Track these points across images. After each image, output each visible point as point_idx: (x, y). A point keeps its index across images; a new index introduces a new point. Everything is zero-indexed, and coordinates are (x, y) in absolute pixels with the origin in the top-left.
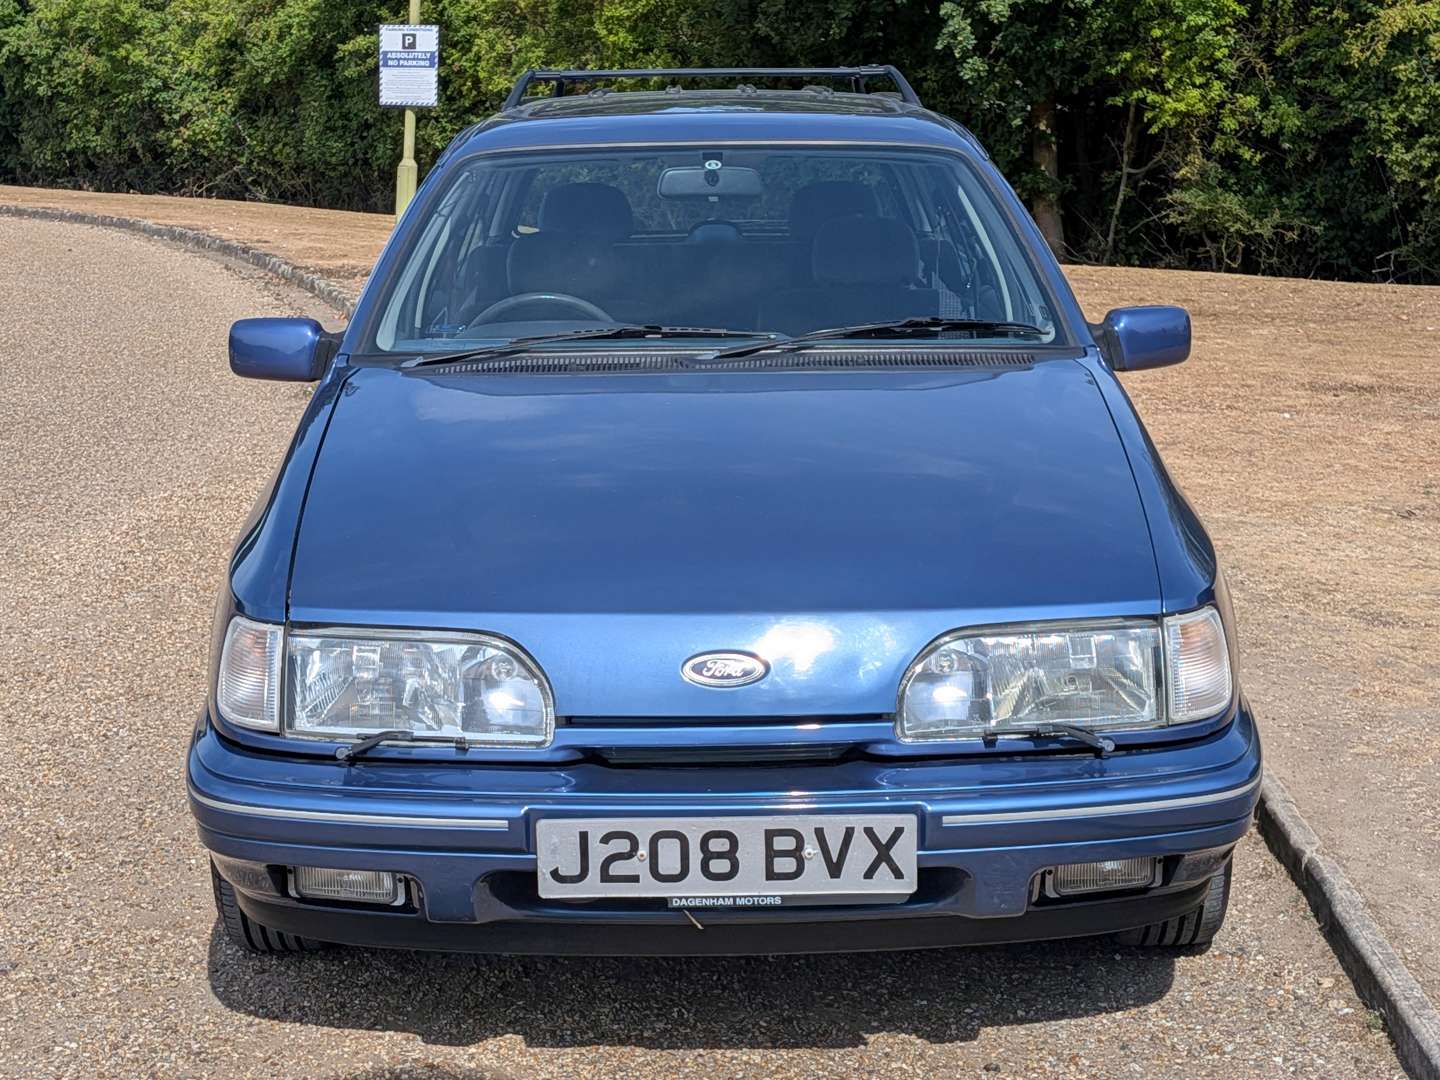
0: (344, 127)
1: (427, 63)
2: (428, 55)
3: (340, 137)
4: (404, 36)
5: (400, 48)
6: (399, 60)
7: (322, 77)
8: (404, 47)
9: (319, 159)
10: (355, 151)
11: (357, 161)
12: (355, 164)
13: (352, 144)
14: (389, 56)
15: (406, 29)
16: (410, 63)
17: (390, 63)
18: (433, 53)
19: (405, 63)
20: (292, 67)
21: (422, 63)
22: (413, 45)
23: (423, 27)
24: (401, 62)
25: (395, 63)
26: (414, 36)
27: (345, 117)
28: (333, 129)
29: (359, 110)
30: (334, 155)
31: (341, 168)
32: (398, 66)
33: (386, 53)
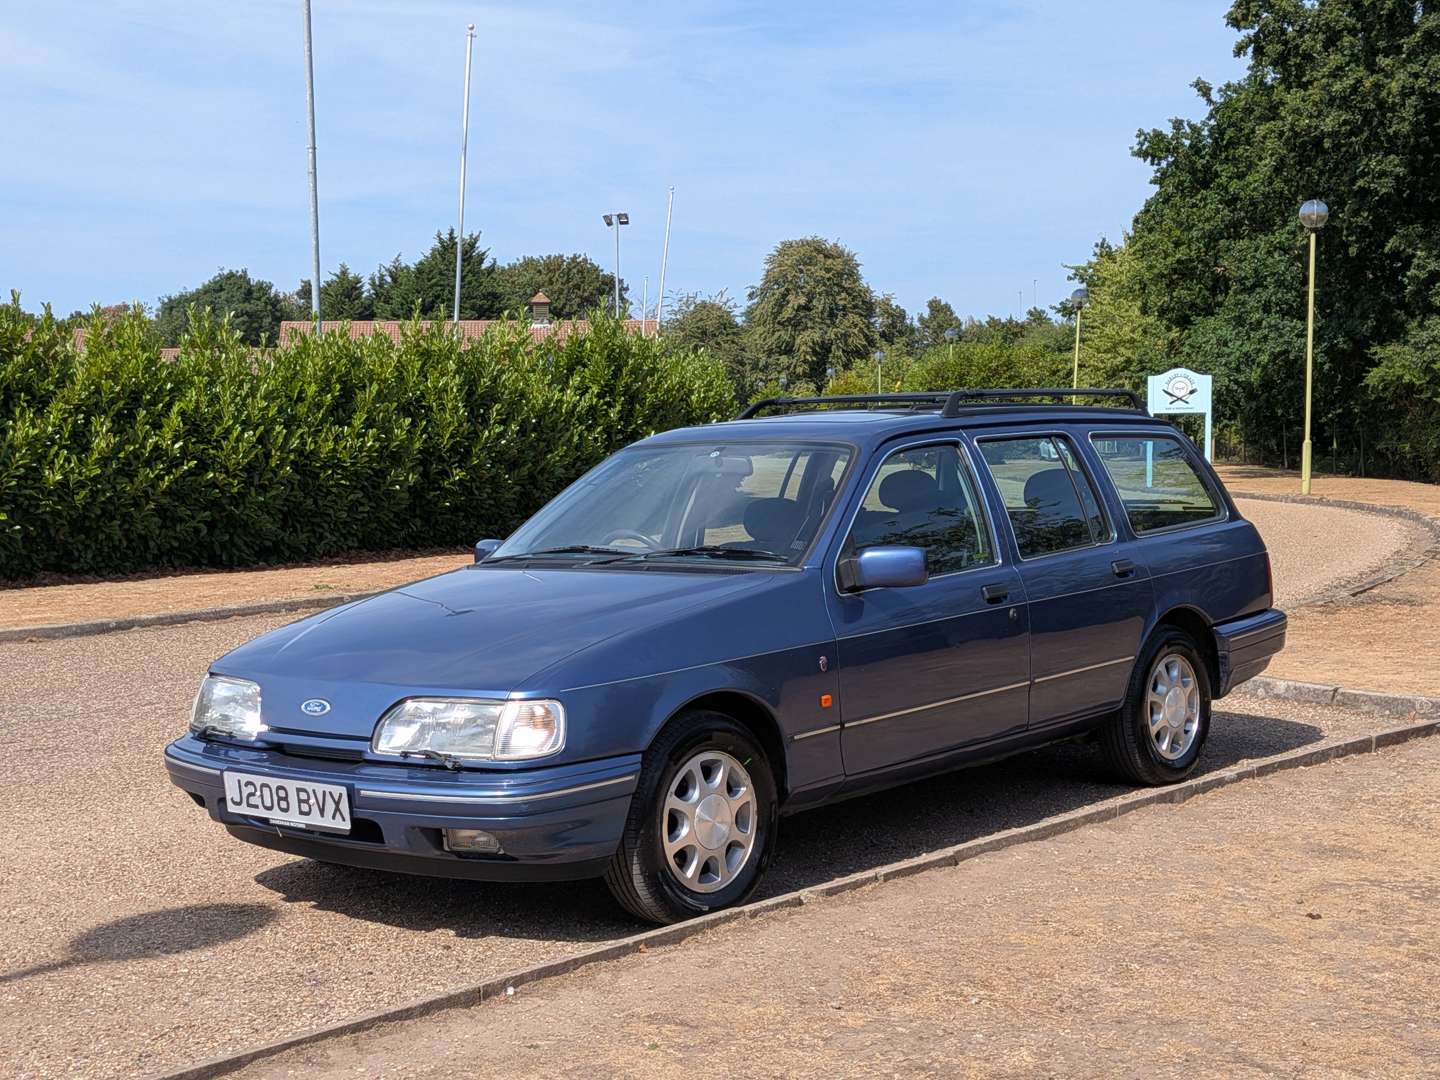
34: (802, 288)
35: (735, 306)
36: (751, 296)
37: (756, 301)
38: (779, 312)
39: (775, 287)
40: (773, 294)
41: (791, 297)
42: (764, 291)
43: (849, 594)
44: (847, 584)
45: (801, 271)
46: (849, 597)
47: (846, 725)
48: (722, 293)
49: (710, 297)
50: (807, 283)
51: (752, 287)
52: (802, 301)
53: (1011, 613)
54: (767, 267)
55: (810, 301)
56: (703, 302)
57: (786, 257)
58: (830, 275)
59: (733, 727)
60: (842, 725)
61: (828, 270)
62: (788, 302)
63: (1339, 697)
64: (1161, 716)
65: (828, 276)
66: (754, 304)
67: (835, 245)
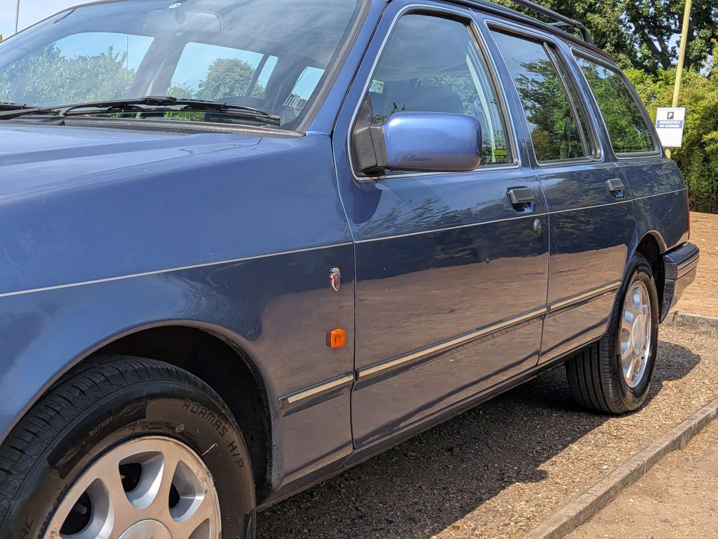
0: (709, 175)
1: (678, 126)
2: (679, 122)
3: (707, 180)
4: (668, 113)
5: (666, 119)
6: (664, 124)
7: (701, 152)
8: (668, 118)
9: (697, 189)
10: (713, 186)
11: (713, 191)
12: (713, 192)
13: (712, 183)
14: (660, 122)
15: (670, 110)
16: (670, 126)
17: (660, 126)
18: (681, 121)
19: (667, 126)
20: (688, 147)
21: (676, 126)
22: (672, 118)
23: (678, 108)
24: (666, 126)
25: (663, 126)
26: (673, 113)
27: (709, 170)
28: (703, 176)
29: (715, 167)
30: (703, 188)
31: (705, 194)
32: (664, 128)
33: (658, 121)
34: (228, 84)
35: (192, 91)
36: (200, 86)
37: (202, 88)
38: (215, 95)
39: (214, 82)
40: (212, 86)
41: (221, 88)
42: (207, 84)
43: (368, 178)
44: (366, 163)
45: (227, 75)
46: (366, 183)
47: (361, 374)
48: (185, 83)
49: (179, 85)
50: (231, 82)
51: (201, 81)
52: (228, 90)
53: (536, 223)
54: (209, 71)
55: (232, 91)
56: (175, 87)
57: (219, 67)
58: (242, 78)
59: (186, 387)
60: (356, 374)
61: (241, 76)
62: (220, 91)
63: (678, 319)
64: (629, 344)
65: (241, 79)
66: (202, 90)
67: (246, 63)
